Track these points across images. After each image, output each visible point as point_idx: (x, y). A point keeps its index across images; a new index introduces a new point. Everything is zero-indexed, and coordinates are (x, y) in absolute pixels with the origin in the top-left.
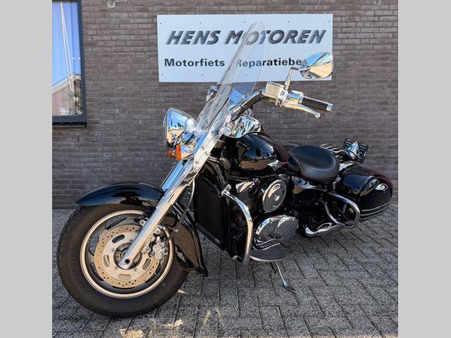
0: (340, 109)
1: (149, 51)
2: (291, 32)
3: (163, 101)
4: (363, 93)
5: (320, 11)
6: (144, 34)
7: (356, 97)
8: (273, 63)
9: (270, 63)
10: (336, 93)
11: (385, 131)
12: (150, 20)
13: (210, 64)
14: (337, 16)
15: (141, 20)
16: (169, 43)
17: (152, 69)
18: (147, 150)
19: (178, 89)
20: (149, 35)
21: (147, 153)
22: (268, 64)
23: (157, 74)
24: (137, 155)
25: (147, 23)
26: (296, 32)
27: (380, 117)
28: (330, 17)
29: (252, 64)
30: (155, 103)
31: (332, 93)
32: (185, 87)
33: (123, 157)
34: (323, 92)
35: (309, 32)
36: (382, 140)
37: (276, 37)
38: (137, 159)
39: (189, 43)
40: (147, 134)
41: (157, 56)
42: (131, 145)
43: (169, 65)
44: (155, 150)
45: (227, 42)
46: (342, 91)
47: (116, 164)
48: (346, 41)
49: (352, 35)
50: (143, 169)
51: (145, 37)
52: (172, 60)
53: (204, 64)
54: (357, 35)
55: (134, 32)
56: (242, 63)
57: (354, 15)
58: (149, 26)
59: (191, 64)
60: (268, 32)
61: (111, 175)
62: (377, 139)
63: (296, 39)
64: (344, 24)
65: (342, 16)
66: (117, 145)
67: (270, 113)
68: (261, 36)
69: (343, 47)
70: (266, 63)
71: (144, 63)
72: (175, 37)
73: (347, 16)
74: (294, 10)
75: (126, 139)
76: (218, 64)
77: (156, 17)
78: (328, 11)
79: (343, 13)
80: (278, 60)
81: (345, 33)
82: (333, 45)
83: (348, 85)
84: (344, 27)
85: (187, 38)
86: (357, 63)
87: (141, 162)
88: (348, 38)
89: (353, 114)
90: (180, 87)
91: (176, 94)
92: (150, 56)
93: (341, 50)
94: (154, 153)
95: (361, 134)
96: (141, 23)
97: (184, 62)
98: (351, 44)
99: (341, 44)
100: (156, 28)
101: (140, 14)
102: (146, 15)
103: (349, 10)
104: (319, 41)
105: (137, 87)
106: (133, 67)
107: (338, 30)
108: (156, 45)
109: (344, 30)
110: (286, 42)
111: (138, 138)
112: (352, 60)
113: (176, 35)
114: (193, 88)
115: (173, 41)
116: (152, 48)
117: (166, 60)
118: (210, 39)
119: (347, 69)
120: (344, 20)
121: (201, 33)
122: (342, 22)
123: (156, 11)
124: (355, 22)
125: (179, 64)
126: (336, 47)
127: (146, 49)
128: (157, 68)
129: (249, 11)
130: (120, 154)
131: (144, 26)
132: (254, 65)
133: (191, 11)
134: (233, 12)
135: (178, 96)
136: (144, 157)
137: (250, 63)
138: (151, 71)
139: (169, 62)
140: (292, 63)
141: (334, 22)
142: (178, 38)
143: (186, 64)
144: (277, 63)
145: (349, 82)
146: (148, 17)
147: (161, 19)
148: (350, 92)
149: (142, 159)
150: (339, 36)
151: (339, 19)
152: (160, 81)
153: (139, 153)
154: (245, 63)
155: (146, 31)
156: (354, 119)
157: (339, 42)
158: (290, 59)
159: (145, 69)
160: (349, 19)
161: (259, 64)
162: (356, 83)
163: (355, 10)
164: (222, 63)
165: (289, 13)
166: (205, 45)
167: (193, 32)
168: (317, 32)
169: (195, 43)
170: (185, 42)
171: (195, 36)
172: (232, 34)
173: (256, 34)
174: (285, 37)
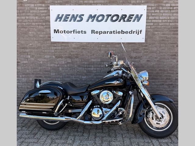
0: (149, 58)
1: (46, 25)
3: (53, 51)
4: (162, 50)
5: (139, 4)
6: (43, 16)
7: (158, 52)
8: (113, 32)
9: (111, 33)
10: (147, 49)
11: (173, 71)
12: (46, 8)
13: (79, 32)
14: (149, 7)
15: (41, 8)
16: (56, 21)
17: (47, 34)
18: (45, 77)
19: (61, 45)
20: (45, 16)
21: (45, 79)
22: (110, 33)
23: (50, 37)
25: (44, 10)
26: (126, 16)
27: (172, 63)
28: (145, 7)
29: (101, 32)
30: (49, 52)
31: (145, 49)
32: (65, 44)
33: (32, 80)
34: (140, 49)
35: (133, 15)
36: (172, 75)
37: (115, 18)
40: (44, 69)
41: (50, 28)
42: (36, 74)
43: (57, 33)
44: (49, 77)
45: (88, 21)
46: (151, 48)
47: (29, 84)
48: (154, 21)
49: (157, 18)
51: (43, 18)
52: (58, 30)
53: (75, 32)
54: (160, 17)
55: (37, 14)
56: (95, 32)
57: (159, 6)
58: (46, 11)
59: (68, 32)
60: (110, 15)
61: (27, 89)
62: (169, 74)
63: (126, 19)
64: (153, 11)
65: (152, 7)
66: (29, 74)
69: (152, 24)
70: (109, 33)
71: (43, 31)
72: (59, 18)
73: (155, 6)
74: (125, 3)
75: (34, 71)
76: (83, 32)
77: (49, 7)
78: (144, 4)
79: (153, 5)
80: (115, 31)
81: (153, 16)
82: (146, 23)
83: (154, 45)
85: (66, 18)
86: (160, 33)
88: (155, 19)
89: (156, 61)
90: (62, 44)
91: (60, 48)
92: (46, 28)
93: (150, 26)
94: (48, 79)
95: (160, 72)
96: (41, 10)
97: (65, 31)
98: (156, 22)
99: (151, 22)
100: (50, 12)
101: (40, 5)
102: (44, 5)
103: (156, 3)
104: (138, 21)
105: (39, 44)
106: (37, 33)
107: (150, 14)
108: (49, 22)
109: (153, 14)
110: (120, 21)
111: (40, 71)
112: (157, 31)
113: (60, 16)
114: (69, 45)
115: (58, 20)
116: (47, 23)
117: (55, 30)
118: (78, 19)
119: (154, 36)
121: (73, 15)
122: (152, 10)
123: (49, 3)
124: (160, 10)
126: (148, 24)
127: (44, 24)
128: (50, 34)
129: (100, 3)
130: (31, 79)
131: (43, 11)
132: (102, 33)
133: (68, 4)
134: (91, 4)
135: (61, 49)
137: (100, 32)
138: (47, 35)
139: (56, 31)
140: (123, 32)
141: (147, 10)
142: (61, 18)
143: (66, 32)
144: (115, 33)
145: (154, 43)
146: (45, 7)
147: (52, 7)
148: (155, 49)
150: (150, 18)
151: (150, 8)
152: (52, 41)
154: (97, 32)
155: (44, 14)
156: (157, 64)
157: (150, 21)
158: (122, 30)
159: (44, 34)
160: (156, 8)
161: (105, 32)
162: (159, 44)
163: (160, 3)
164: (85, 32)
165: (122, 5)
166: (76, 22)
167: (69, 15)
168: (138, 15)
169: (70, 21)
170: (65, 20)
171: (70, 17)
172: (90, 16)
173: (103, 16)
174: (119, 18)
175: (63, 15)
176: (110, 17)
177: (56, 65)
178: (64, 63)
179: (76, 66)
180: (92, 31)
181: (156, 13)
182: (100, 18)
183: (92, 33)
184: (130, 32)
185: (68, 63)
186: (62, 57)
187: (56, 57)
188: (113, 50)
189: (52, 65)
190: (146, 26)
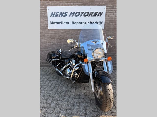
1: (45, 19)
2: (91, 12)
3: (50, 35)
5: (102, 5)
6: (43, 13)
8: (85, 23)
9: (84, 23)
13: (64, 23)
14: (108, 7)
16: (51, 16)
18: (45, 50)
19: (54, 31)
20: (45, 13)
21: (45, 51)
22: (83, 24)
23: (48, 26)
24: (43, 52)
25: (44, 9)
26: (93, 13)
28: (105, 7)
29: (78, 23)
30: (47, 36)
32: (57, 31)
35: (97, 12)
37: (86, 14)
38: (43, 53)
39: (57, 16)
40: (45, 45)
41: (47, 21)
43: (51, 24)
44: (48, 50)
45: (70, 16)
46: (107, 33)
48: (110, 16)
49: (112, 14)
50: (44, 56)
51: (43, 14)
52: (52, 22)
53: (62, 23)
54: (114, 14)
56: (74, 23)
57: (113, 6)
58: (45, 10)
59: (58, 23)
60: (84, 12)
64: (110, 10)
65: (109, 7)
67: (83, 40)
68: (81, 14)
69: (109, 18)
70: (82, 23)
71: (44, 23)
72: (53, 14)
73: (111, 6)
74: (92, 4)
76: (67, 23)
77: (47, 7)
78: (104, 5)
79: (110, 5)
80: (86, 22)
81: (110, 13)
82: (105, 17)
83: (109, 31)
84: (110, 11)
86: (113, 23)
87: (44, 54)
88: (111, 15)
90: (55, 31)
91: (53, 33)
92: (45, 21)
93: (108, 19)
94: (47, 51)
97: (56, 22)
98: (111, 17)
99: (109, 17)
100: (47, 11)
101: (42, 6)
103: (112, 4)
104: (100, 16)
107: (108, 12)
108: (47, 17)
110: (89, 16)
111: (43, 47)
112: (112, 22)
113: (53, 13)
114: (59, 31)
115: (52, 15)
116: (46, 18)
117: (50, 22)
118: (64, 15)
119: (110, 26)
121: (61, 13)
122: (109, 9)
123: (47, 5)
124: (114, 9)
125: (54, 23)
126: (107, 18)
127: (44, 18)
128: (48, 24)
129: (77, 5)
131: (43, 10)
132: (78, 24)
133: (58, 5)
134: (72, 5)
135: (54, 34)
136: (45, 52)
137: (77, 23)
138: (46, 25)
139: (51, 23)
141: (106, 9)
143: (57, 23)
144: (86, 23)
145: (110, 30)
146: (44, 7)
148: (110, 34)
149: (44, 53)
150: (108, 14)
151: (108, 8)
152: (49, 29)
153: (43, 51)
154: (75, 23)
155: (44, 12)
156: (111, 43)
157: (107, 16)
158: (90, 22)
159: (44, 25)
160: (112, 8)
161: (80, 23)
162: (112, 30)
163: (114, 4)
164: (68, 23)
165: (91, 6)
166: (63, 17)
167: (59, 13)
168: (100, 12)
169: (59, 16)
171: (59, 14)
172: (71, 13)
173: (79, 13)
174: (89, 14)
175: (55, 13)
176: (83, 14)
177: (51, 44)
178: (56, 42)
179: (63, 44)
180: (72, 22)
181: (111, 11)
182: (77, 14)
183: (72, 24)
184: (95, 23)
185: (58, 42)
186: (54, 39)
187: (51, 38)
188: (85, 34)
189: (49, 43)
190: (105, 19)
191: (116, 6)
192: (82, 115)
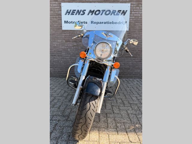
1: (58, 18)
2: (113, 11)
3: (64, 37)
5: (125, 2)
6: (56, 11)
7: (138, 37)
8: (106, 23)
10: (130, 36)
12: (59, 5)
13: (82, 23)
14: (132, 4)
15: (55, 5)
16: (66, 14)
17: (59, 24)
18: (58, 56)
19: (69, 32)
20: (58, 11)
21: (58, 57)
22: (104, 23)
23: (62, 26)
24: (54, 58)
25: (57, 6)
26: (115, 11)
28: (129, 5)
29: (98, 23)
30: (61, 38)
32: (72, 32)
35: (121, 11)
37: (108, 13)
38: (54, 59)
39: (73, 14)
40: (58, 50)
41: (61, 20)
43: (66, 23)
45: (88, 14)
46: (132, 35)
48: (135, 15)
49: (137, 13)
50: (57, 63)
51: (57, 12)
52: (67, 21)
54: (140, 12)
55: (52, 10)
56: (94, 23)
57: (139, 4)
58: (58, 7)
60: (105, 10)
63: (115, 14)
64: (135, 8)
65: (134, 4)
68: (101, 12)
69: (134, 17)
70: (103, 23)
71: (56, 22)
72: (68, 12)
73: (136, 4)
76: (85, 23)
77: (61, 4)
78: (128, 2)
79: (135, 3)
80: (108, 22)
81: (135, 11)
83: (135, 33)
84: (135, 9)
85: (73, 12)
86: (139, 24)
87: (56, 61)
88: (136, 14)
90: (70, 32)
91: (68, 34)
92: (59, 20)
93: (133, 19)
94: (61, 57)
95: (139, 52)
96: (55, 6)
97: (72, 22)
98: (137, 16)
99: (133, 16)
100: (61, 8)
101: (54, 2)
102: (57, 3)
103: (137, 2)
104: (124, 15)
105: (54, 32)
106: (52, 23)
107: (132, 10)
108: (61, 15)
109: (135, 10)
110: (111, 15)
111: (55, 51)
112: (137, 22)
113: (69, 11)
114: (75, 32)
115: (68, 14)
116: (60, 16)
117: (65, 21)
118: (82, 13)
119: (135, 26)
120: (135, 6)
121: (78, 10)
122: (134, 7)
123: (61, 1)
124: (139, 7)
125: (70, 23)
126: (131, 17)
127: (57, 17)
128: (62, 24)
129: (97, 2)
131: (57, 7)
133: (74, 1)
134: (91, 2)
135: (69, 35)
136: (57, 58)
137: (97, 22)
138: (59, 25)
139: (66, 22)
140: (113, 23)
141: (131, 7)
142: (69, 13)
143: (73, 23)
144: (108, 23)
145: (135, 32)
146: (58, 4)
147: (63, 4)
148: (136, 36)
149: (56, 59)
150: (133, 13)
151: (133, 6)
152: (63, 29)
153: (55, 57)
154: (95, 23)
155: (57, 9)
157: (132, 15)
158: (113, 22)
159: (57, 24)
160: (137, 6)
161: (101, 23)
162: (138, 32)
163: (139, 2)
164: (86, 23)
165: (113, 3)
166: (80, 15)
167: (75, 10)
168: (124, 11)
169: (76, 14)
170: (72, 14)
171: (76, 12)
172: (90, 11)
173: (99, 11)
174: (111, 12)
175: (71, 10)
176: (104, 12)
177: (66, 47)
178: (71, 46)
179: (80, 48)
180: (91, 21)
181: (137, 9)
182: (97, 13)
183: (91, 23)
184: (118, 23)
185: (74, 46)
186: (70, 41)
187: (66, 41)
189: (63, 47)
190: (130, 18)
191: (141, 4)
192: (112, 127)
